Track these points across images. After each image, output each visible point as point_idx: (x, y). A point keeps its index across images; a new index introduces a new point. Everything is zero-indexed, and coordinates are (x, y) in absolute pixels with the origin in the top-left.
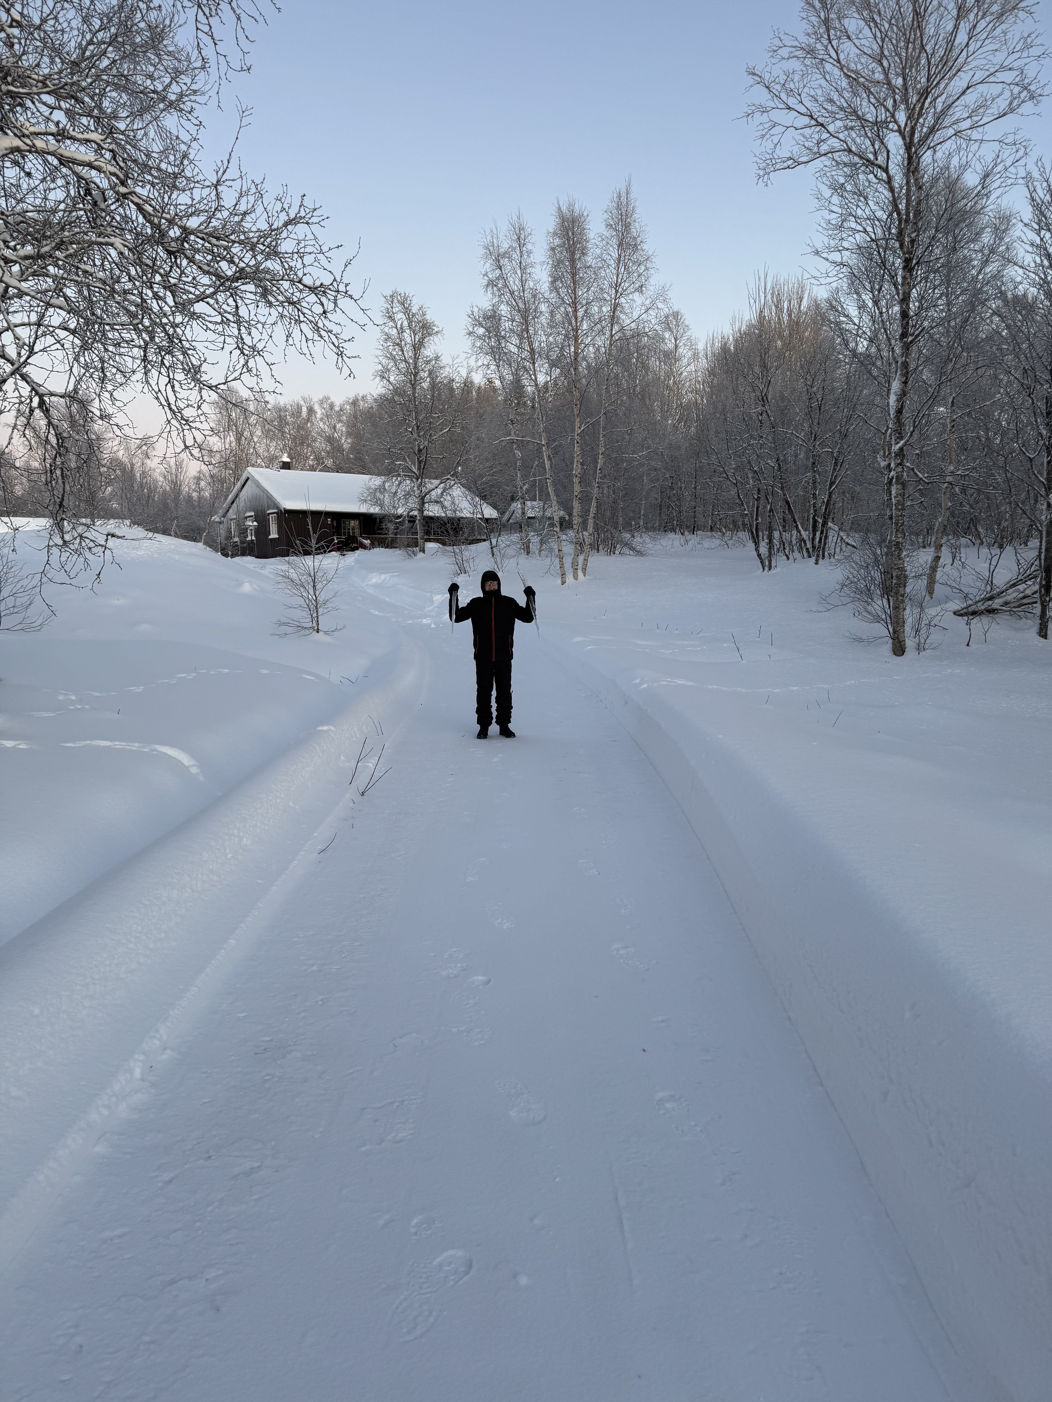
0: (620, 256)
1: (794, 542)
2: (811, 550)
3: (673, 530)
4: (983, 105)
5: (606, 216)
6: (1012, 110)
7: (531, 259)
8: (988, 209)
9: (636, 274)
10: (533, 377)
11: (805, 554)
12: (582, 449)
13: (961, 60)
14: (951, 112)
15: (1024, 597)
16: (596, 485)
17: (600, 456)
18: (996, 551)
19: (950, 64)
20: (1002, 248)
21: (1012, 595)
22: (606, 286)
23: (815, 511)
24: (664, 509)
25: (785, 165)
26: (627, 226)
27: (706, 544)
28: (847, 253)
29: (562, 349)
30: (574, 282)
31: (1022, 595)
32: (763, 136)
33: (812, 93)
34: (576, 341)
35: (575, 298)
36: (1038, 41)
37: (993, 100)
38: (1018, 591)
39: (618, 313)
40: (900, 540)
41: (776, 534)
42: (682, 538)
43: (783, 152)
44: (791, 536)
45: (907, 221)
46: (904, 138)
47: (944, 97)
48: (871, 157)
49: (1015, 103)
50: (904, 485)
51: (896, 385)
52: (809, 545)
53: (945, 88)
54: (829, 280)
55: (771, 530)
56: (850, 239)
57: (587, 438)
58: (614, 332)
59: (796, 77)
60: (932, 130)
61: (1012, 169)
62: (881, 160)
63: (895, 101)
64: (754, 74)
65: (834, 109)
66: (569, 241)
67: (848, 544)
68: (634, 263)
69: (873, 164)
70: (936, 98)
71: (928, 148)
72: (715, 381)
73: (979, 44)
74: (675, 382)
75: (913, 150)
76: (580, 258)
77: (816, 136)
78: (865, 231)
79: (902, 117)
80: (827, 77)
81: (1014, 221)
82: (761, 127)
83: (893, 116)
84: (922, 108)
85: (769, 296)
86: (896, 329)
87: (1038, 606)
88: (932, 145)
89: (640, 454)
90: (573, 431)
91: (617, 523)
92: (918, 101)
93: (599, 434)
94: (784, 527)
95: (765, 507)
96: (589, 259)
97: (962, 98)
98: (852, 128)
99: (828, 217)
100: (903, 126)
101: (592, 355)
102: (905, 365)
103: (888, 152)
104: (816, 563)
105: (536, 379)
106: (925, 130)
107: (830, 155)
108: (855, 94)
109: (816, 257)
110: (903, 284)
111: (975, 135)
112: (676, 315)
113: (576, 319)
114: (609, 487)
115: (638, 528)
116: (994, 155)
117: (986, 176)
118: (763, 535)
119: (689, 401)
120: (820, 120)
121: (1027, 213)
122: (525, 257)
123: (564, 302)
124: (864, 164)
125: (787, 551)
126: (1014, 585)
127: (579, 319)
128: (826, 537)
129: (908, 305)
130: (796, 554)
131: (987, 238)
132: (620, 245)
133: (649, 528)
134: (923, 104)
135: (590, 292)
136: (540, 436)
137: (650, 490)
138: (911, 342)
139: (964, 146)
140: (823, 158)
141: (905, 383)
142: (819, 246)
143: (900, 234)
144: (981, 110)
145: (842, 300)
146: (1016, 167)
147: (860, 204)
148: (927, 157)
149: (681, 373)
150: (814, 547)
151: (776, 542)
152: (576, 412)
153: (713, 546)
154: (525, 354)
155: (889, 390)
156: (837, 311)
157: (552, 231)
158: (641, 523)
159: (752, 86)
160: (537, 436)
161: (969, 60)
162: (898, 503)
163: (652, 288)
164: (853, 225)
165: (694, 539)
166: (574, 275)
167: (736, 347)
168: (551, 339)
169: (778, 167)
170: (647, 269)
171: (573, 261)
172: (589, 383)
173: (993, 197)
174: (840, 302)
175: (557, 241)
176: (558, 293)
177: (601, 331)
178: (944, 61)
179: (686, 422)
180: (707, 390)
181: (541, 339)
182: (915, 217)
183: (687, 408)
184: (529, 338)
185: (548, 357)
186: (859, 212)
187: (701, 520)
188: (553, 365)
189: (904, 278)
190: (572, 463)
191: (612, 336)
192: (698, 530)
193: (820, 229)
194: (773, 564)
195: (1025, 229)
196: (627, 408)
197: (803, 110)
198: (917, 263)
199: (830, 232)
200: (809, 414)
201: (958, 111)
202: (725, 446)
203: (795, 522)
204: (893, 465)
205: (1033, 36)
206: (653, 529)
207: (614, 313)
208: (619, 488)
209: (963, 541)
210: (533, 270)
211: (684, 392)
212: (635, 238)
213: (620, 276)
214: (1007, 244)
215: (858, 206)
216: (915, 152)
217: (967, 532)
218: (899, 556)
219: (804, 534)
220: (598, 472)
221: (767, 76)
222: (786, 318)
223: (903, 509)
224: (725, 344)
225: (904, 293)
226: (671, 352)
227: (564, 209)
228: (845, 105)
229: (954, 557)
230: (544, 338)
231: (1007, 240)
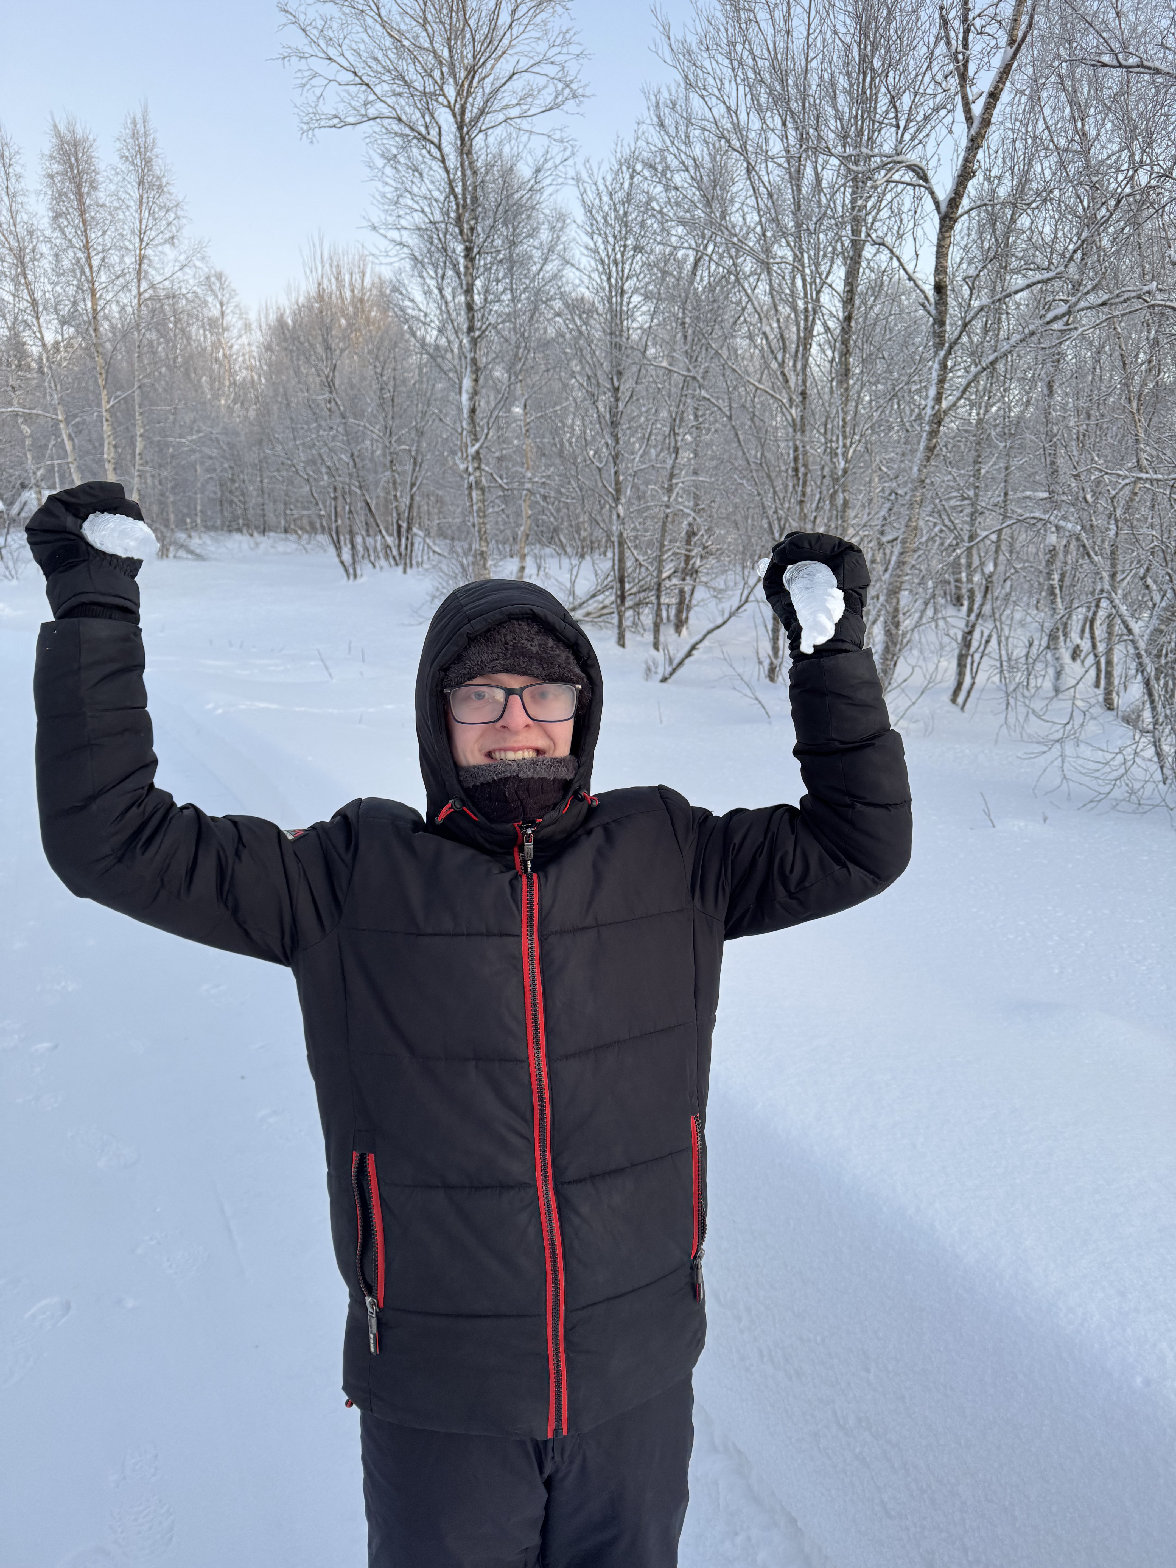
0: (141, 197)
1: (379, 548)
2: (397, 558)
3: (239, 530)
4: (529, 95)
5: (118, 145)
6: (558, 106)
7: (23, 184)
8: (543, 205)
9: (164, 222)
10: (38, 335)
11: (392, 562)
12: (114, 429)
13: (505, 41)
14: (499, 96)
15: (604, 608)
16: (136, 473)
17: (139, 439)
18: (575, 561)
19: (496, 43)
20: (561, 247)
21: (592, 606)
22: (127, 231)
23: (399, 515)
24: (226, 505)
25: (331, 123)
26: (148, 162)
27: (281, 547)
28: (405, 233)
29: (75, 303)
30: (84, 222)
31: (601, 606)
32: (304, 85)
33: (355, 47)
34: (93, 294)
35: (87, 242)
36: (575, 39)
37: (539, 91)
38: (597, 601)
39: (145, 266)
40: (484, 549)
41: (359, 540)
42: (251, 540)
43: (328, 108)
44: (376, 541)
45: (465, 206)
46: (454, 115)
47: (491, 77)
48: (423, 130)
49: (560, 98)
50: (483, 490)
51: (467, 383)
52: (395, 552)
53: (492, 68)
54: (389, 260)
55: (352, 533)
56: (408, 217)
57: (118, 414)
58: (142, 290)
59: (335, 26)
60: (482, 112)
61: (561, 168)
62: (434, 133)
63: (442, 73)
64: (287, 12)
65: (380, 69)
66: (72, 171)
67: (434, 552)
68: (161, 208)
69: (425, 138)
70: (484, 78)
71: (480, 131)
72: (274, 358)
73: (522, 28)
74: (224, 355)
75: (465, 130)
76: (88, 193)
77: (362, 97)
78: (423, 211)
79: (451, 91)
80: (369, 31)
81: (568, 221)
82: (299, 75)
83: (442, 89)
84: (470, 86)
85: (327, 266)
86: (462, 320)
87: (615, 615)
88: (483, 128)
89: (189, 438)
90: (99, 405)
91: (168, 520)
92: (466, 77)
93: (134, 411)
94: (367, 531)
95: (344, 508)
96: (102, 195)
97: (509, 83)
98: (400, 94)
99: (382, 189)
100: (452, 102)
101: (117, 315)
102: (474, 361)
103: (440, 128)
104: (405, 572)
105: (42, 337)
106: (475, 110)
107: (378, 120)
108: (400, 57)
109: (374, 233)
110: (465, 275)
111: (525, 124)
112: (219, 276)
113: (91, 267)
114: (153, 476)
115: (195, 527)
116: (543, 150)
117: (538, 171)
118: (344, 538)
119: (244, 379)
120: (365, 78)
121: (579, 214)
122: (14, 181)
123: (73, 246)
124: (415, 137)
125: (372, 558)
126: (594, 596)
127: (95, 268)
128: (412, 544)
129: (472, 297)
130: (383, 562)
131: (545, 235)
132: (141, 183)
133: (209, 528)
134: (471, 82)
135: (106, 237)
136: (55, 409)
137: (207, 481)
138: (479, 337)
139: (514, 135)
140: (371, 122)
141: (476, 380)
142: (375, 220)
143: (459, 220)
144: (529, 99)
145: (406, 282)
146: (565, 166)
147: (415, 180)
148: (479, 141)
149: (231, 347)
150: (400, 554)
151: (360, 548)
152: (101, 382)
153: (289, 550)
154: (23, 305)
155: (460, 388)
156: (401, 293)
157: (47, 152)
158: (199, 520)
159: (285, 25)
160: (51, 410)
161: (514, 43)
162: (479, 510)
163: (186, 242)
164: (410, 203)
165: (266, 542)
166: (82, 213)
167: (294, 322)
168: (58, 288)
169: (323, 123)
170: (177, 217)
171: (80, 196)
172: (115, 348)
173: (546, 193)
174: (404, 285)
175: (56, 167)
176: (63, 233)
177: (125, 287)
178: (489, 39)
179: (242, 404)
180: (265, 368)
181: (44, 289)
182: (473, 203)
183: (243, 386)
184: (28, 284)
185: (57, 311)
186: (415, 190)
187: (271, 518)
188: (63, 322)
189: (466, 267)
190: (102, 445)
191: (140, 294)
192: (270, 530)
193: (375, 202)
194: (359, 572)
195: (579, 231)
196: (167, 383)
197: (346, 64)
198: (479, 253)
199: (386, 207)
200: (381, 405)
201: (506, 97)
202: (291, 436)
203: (378, 525)
204: (471, 469)
205: (572, 33)
206: (214, 528)
207: (140, 265)
208: (166, 478)
209: (548, 551)
210: (26, 200)
211: (237, 368)
212: (158, 178)
213: (144, 222)
214: (564, 243)
215: (412, 182)
216: (467, 133)
217: (551, 541)
218: (484, 565)
219: (390, 540)
220: (137, 457)
221: (302, 18)
222: (348, 294)
223: (485, 516)
224: (282, 316)
225: (468, 284)
226: (217, 319)
227: (62, 128)
228: (391, 67)
229: (539, 568)
230: (49, 287)
231: (563, 239)
